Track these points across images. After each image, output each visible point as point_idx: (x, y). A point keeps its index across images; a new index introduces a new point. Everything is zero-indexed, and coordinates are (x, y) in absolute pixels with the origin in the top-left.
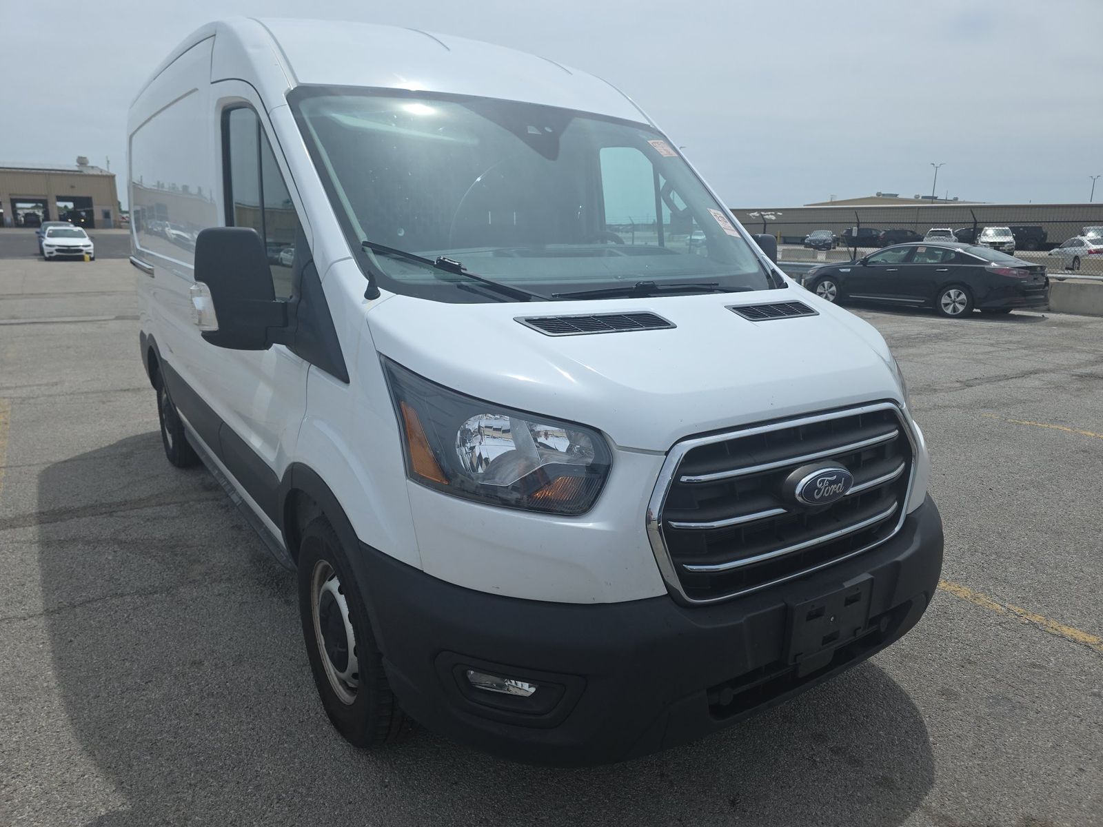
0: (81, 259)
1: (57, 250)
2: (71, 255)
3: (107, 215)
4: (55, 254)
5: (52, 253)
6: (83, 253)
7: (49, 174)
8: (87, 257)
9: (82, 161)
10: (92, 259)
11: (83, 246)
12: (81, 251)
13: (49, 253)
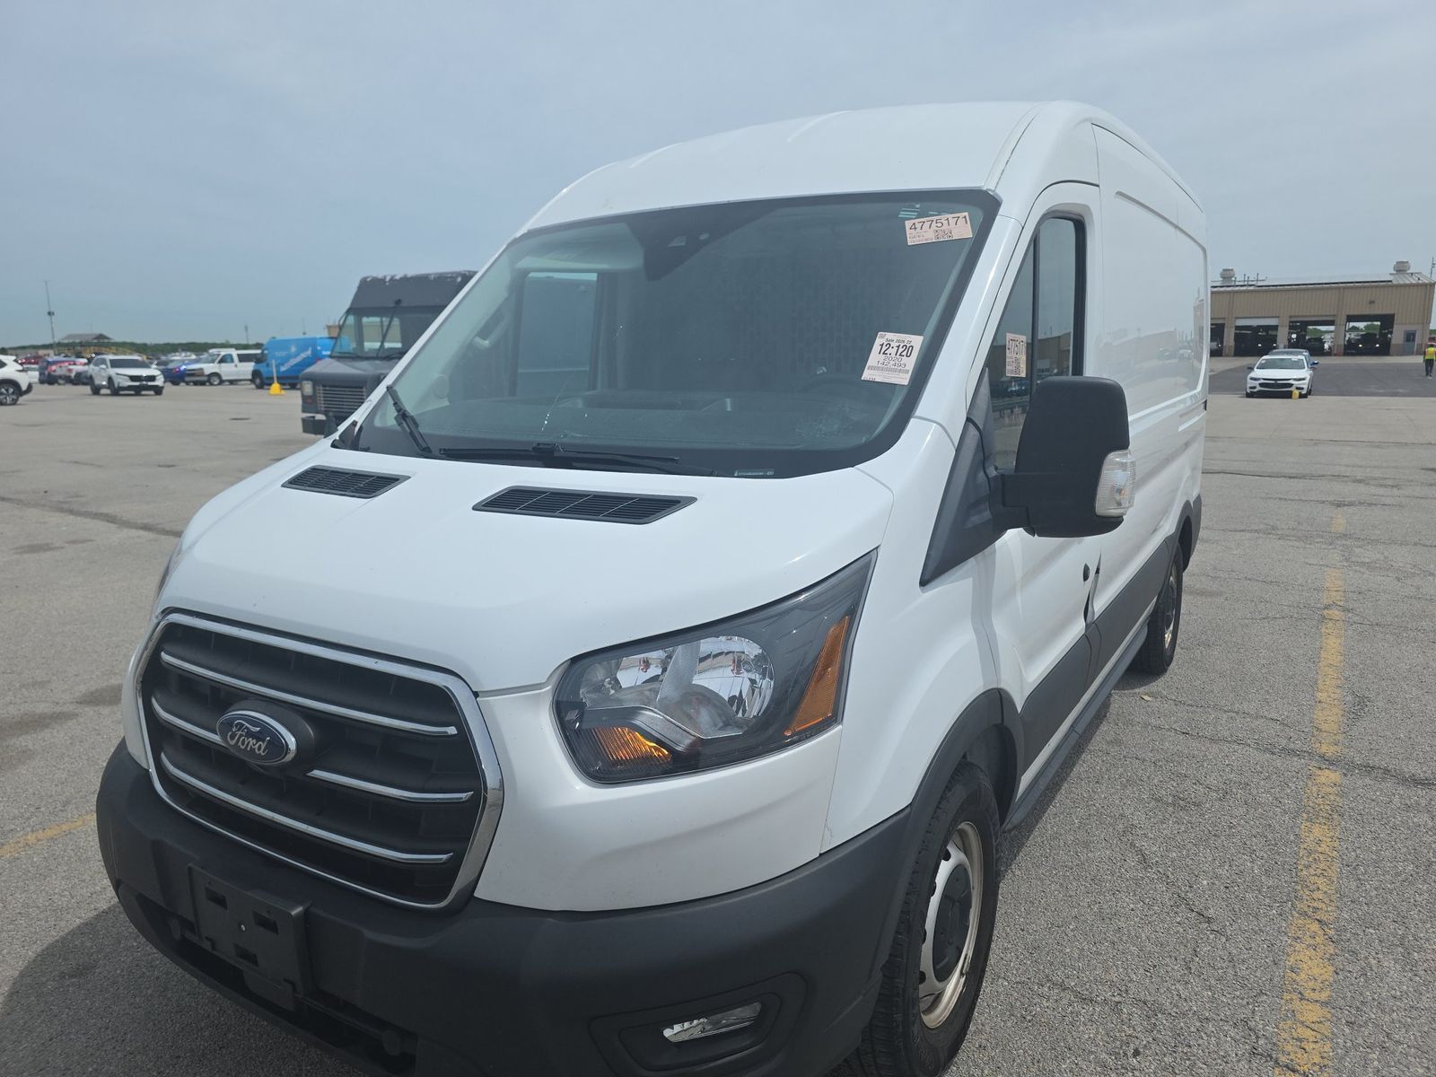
0: (1288, 395)
1: (1261, 385)
2: (1277, 391)
3: (1410, 337)
4: (1259, 388)
5: (1255, 388)
6: (1293, 389)
7: (1344, 288)
8: (1296, 393)
9: (1401, 268)
10: (1301, 396)
11: (1295, 380)
12: (1291, 385)
13: (1251, 388)
